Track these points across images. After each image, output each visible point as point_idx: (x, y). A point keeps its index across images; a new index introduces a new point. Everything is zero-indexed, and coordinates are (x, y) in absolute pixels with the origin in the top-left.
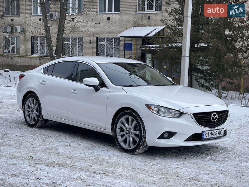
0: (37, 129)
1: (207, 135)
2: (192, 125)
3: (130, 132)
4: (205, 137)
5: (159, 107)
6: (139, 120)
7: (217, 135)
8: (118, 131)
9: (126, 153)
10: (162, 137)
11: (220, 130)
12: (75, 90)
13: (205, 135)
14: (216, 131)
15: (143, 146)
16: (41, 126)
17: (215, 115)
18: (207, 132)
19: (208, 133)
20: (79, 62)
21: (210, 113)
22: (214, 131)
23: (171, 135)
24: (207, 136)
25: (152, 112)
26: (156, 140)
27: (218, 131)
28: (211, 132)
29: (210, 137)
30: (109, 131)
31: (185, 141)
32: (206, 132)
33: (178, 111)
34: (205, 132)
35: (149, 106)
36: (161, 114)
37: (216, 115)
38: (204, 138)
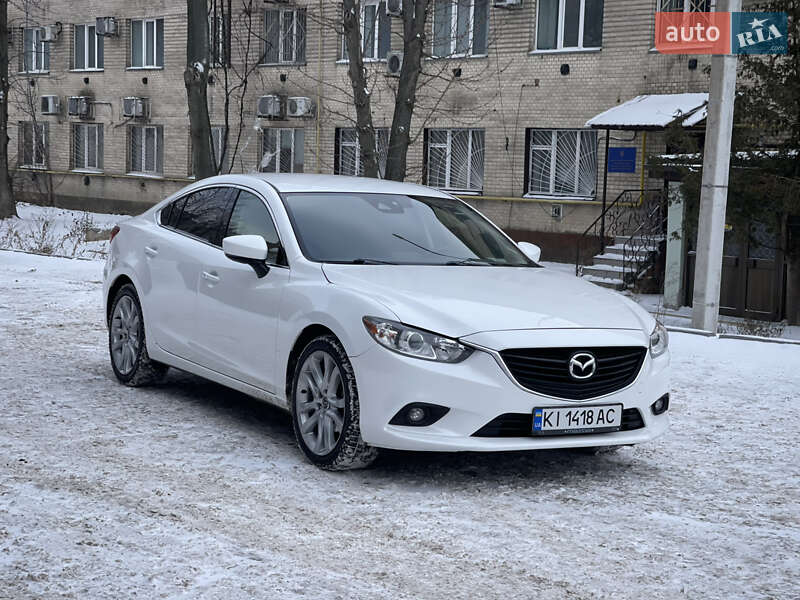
0: (135, 389)
1: (553, 420)
2: (497, 385)
3: (326, 405)
4: (547, 427)
5: (400, 327)
6: (345, 366)
7: (595, 421)
8: (302, 398)
9: (313, 466)
10: (402, 418)
11: (606, 409)
12: (215, 274)
13: (546, 420)
14: (587, 409)
15: (354, 445)
16: (145, 380)
17: (583, 360)
18: (552, 410)
19: (555, 414)
20: (241, 190)
21: (566, 353)
22: (581, 410)
23: (432, 414)
24: (554, 423)
25: (378, 342)
26: (385, 429)
27: (596, 410)
28: (570, 413)
29: (564, 425)
30: (280, 398)
31: (475, 435)
32: (549, 411)
33: (457, 339)
34: (544, 410)
35: (370, 324)
36: (405, 350)
37: (589, 359)
38: (543, 428)
